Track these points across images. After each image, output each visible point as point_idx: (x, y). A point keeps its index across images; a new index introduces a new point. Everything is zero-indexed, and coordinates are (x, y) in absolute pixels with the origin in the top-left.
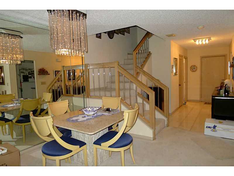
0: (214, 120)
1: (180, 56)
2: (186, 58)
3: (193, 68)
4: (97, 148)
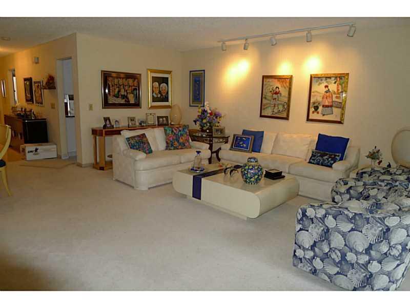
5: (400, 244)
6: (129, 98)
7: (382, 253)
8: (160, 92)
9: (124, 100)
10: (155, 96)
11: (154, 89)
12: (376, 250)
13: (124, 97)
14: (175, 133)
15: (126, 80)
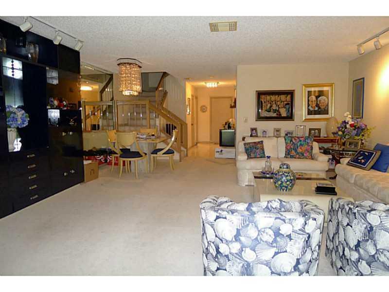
0: (221, 147)
1: (192, 96)
2: (197, 98)
3: (203, 109)
4: (153, 157)
5: (270, 228)
6: (281, 112)
7: (253, 238)
8: (317, 105)
9: (276, 114)
10: (311, 109)
11: (310, 103)
12: (244, 236)
13: (275, 111)
14: (294, 143)
15: (278, 96)
